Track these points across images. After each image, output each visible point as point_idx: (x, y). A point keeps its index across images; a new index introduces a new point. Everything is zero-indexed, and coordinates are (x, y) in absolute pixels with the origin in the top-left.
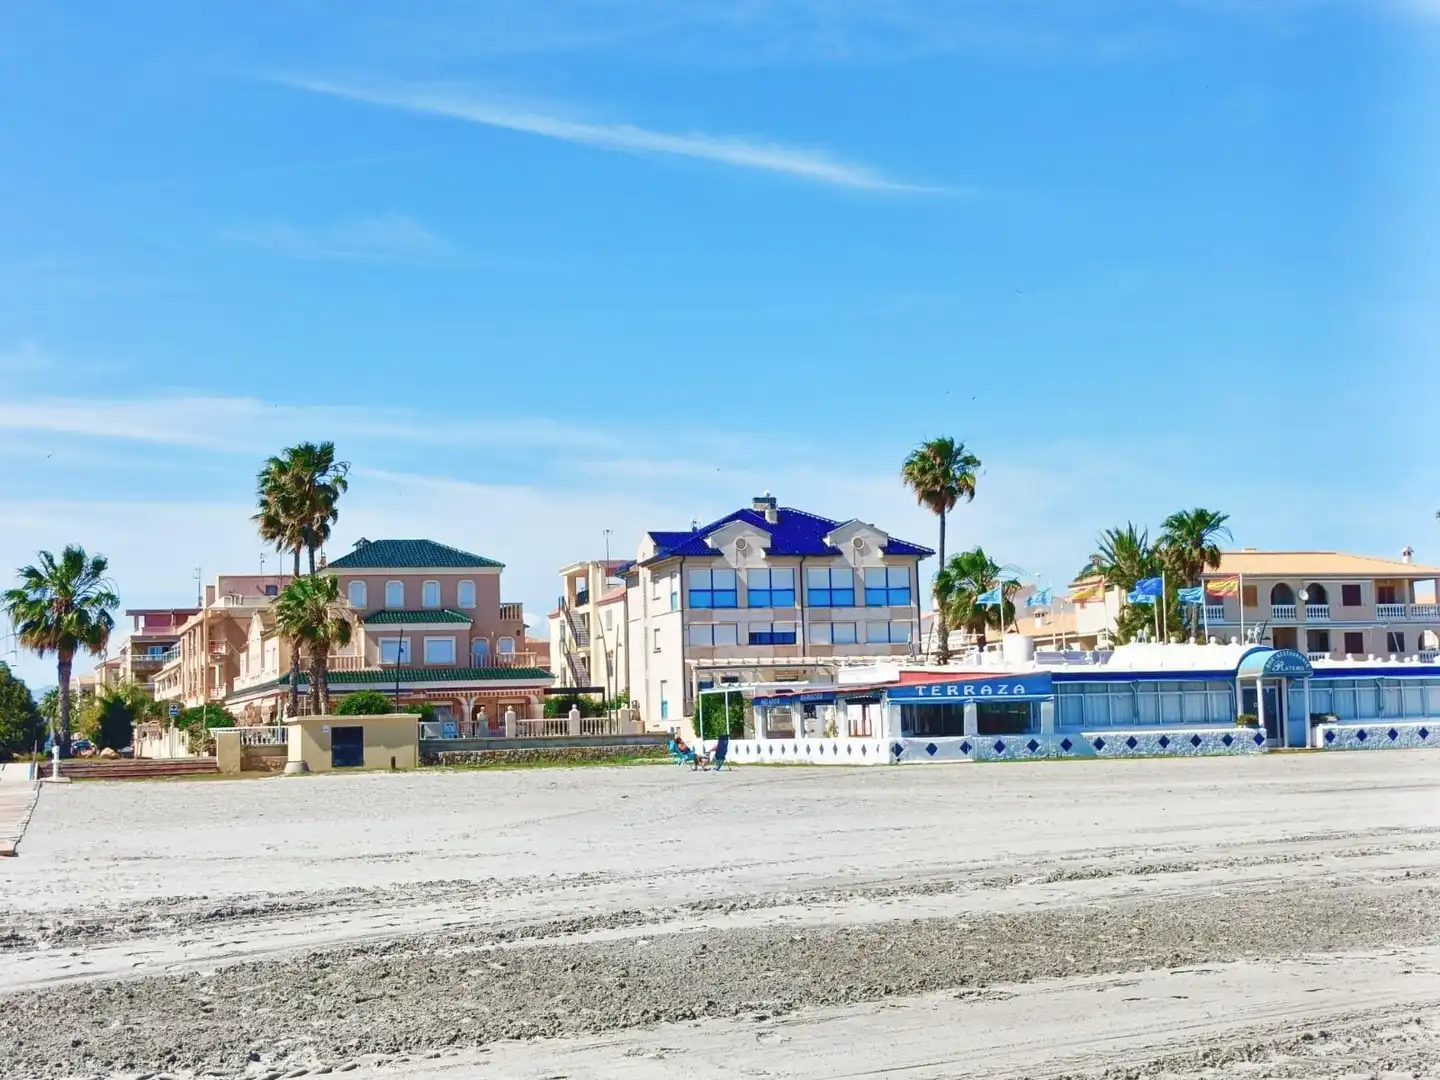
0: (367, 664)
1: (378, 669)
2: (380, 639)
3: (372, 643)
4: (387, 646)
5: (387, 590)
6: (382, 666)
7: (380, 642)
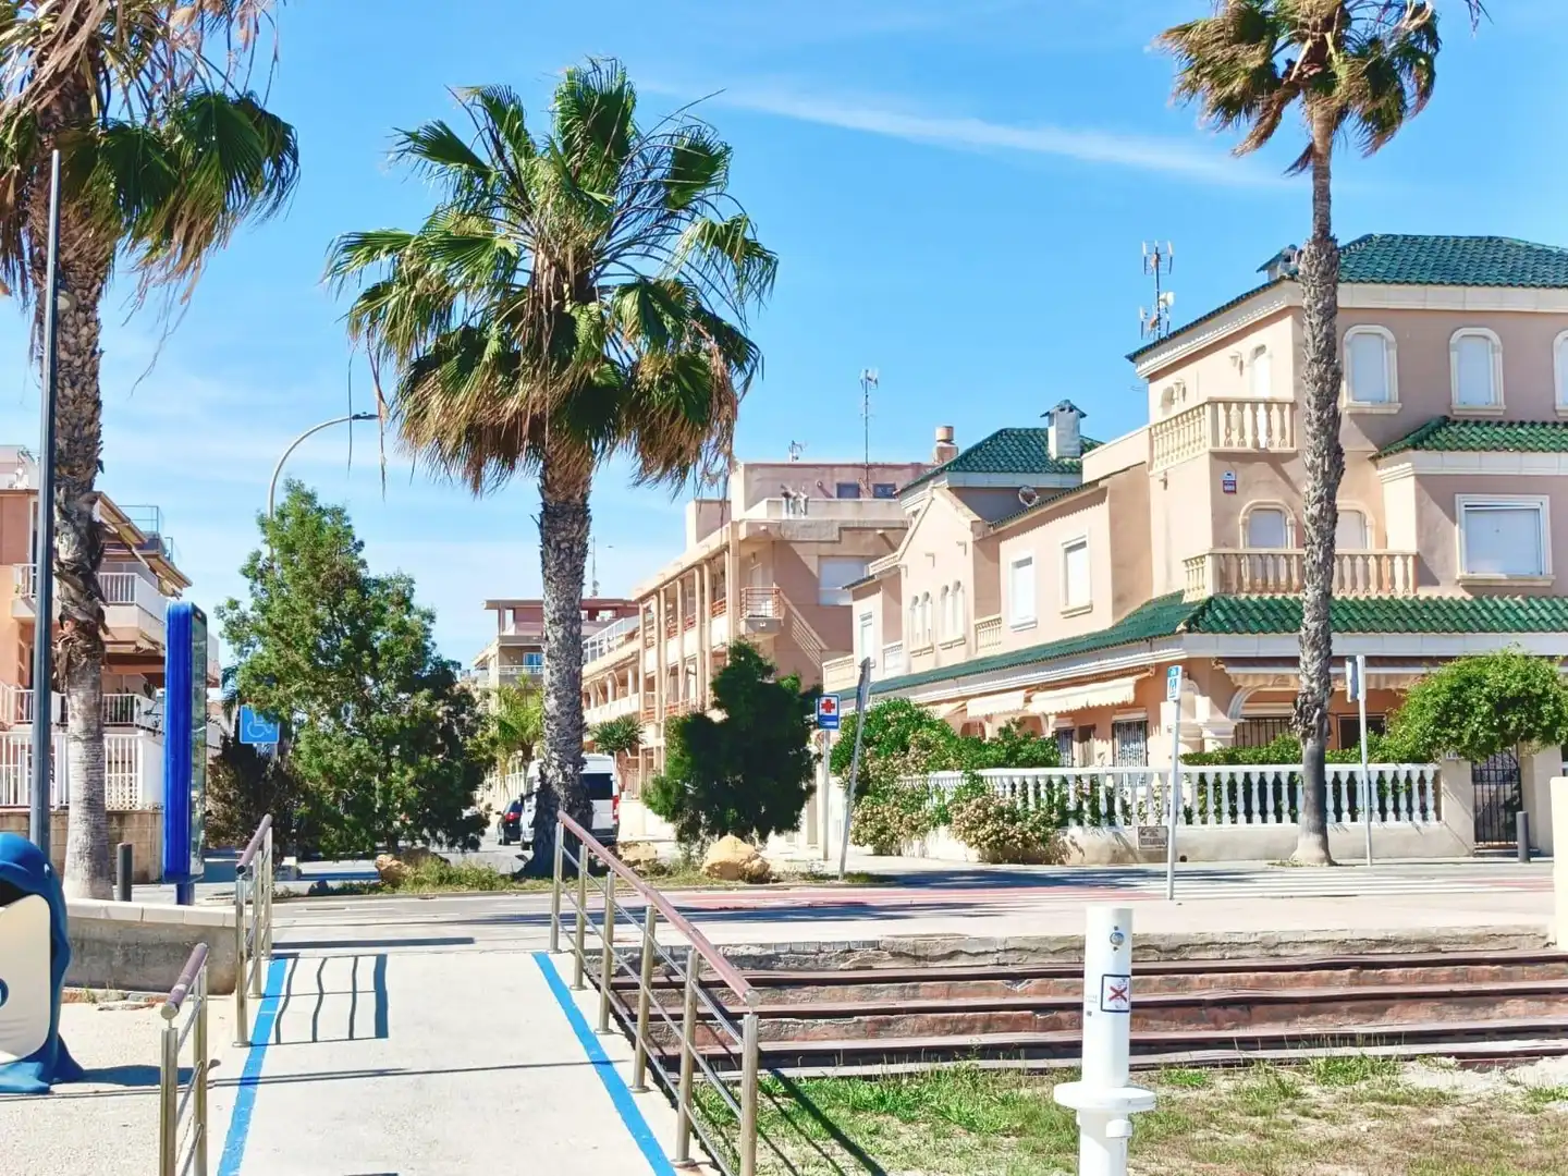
0: (1424, 575)
1: (1460, 594)
2: (1461, 500)
3: (1436, 511)
4: (1484, 522)
5: (1454, 356)
6: (1469, 586)
7: (1460, 510)
